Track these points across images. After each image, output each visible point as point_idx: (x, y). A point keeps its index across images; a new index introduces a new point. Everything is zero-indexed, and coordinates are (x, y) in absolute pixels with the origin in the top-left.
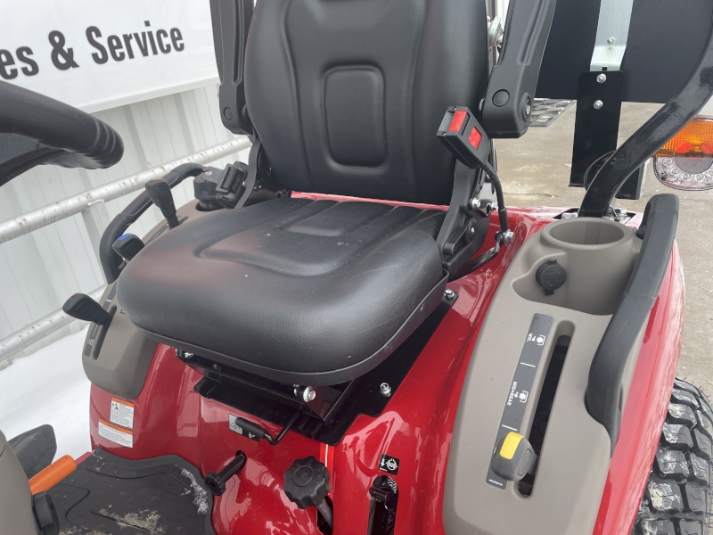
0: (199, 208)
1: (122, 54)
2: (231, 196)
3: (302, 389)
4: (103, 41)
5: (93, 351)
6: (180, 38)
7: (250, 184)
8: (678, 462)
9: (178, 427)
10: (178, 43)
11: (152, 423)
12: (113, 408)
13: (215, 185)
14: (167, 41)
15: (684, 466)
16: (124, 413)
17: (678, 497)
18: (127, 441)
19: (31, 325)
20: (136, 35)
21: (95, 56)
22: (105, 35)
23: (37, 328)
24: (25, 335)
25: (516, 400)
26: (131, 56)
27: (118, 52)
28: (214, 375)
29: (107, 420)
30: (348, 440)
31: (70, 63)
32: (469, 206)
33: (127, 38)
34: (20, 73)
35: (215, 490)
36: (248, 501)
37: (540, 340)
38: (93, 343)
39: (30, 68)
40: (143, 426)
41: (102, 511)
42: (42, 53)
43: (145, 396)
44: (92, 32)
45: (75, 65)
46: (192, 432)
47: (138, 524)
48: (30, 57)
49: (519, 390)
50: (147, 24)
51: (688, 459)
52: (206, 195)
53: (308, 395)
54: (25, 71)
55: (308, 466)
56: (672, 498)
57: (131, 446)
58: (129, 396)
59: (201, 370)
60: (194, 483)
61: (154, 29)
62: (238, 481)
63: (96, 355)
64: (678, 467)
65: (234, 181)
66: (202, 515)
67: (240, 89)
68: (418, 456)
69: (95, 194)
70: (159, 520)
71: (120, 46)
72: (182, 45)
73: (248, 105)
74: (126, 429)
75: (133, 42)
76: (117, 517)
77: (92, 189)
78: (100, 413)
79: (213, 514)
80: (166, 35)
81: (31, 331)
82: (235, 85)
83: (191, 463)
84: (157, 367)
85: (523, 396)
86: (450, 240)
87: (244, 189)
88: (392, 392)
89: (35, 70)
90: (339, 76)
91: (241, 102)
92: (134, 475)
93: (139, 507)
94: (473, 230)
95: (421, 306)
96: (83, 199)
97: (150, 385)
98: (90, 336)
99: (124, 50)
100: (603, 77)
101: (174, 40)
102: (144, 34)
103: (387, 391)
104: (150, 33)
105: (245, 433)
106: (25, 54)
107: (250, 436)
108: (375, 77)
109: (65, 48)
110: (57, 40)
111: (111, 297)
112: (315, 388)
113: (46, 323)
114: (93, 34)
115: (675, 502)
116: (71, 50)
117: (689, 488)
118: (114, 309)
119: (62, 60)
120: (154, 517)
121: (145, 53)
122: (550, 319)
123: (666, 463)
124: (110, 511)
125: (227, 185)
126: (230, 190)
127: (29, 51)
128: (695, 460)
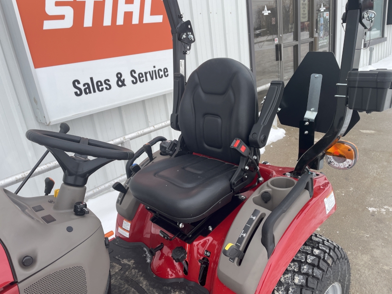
0: (161, 154)
1: (143, 80)
2: (171, 152)
3: (180, 223)
4: (136, 75)
5: (120, 202)
6: (167, 71)
7: (178, 149)
8: (309, 269)
9: (144, 234)
10: (166, 74)
11: (136, 229)
12: (124, 223)
13: (166, 148)
14: (162, 73)
15: (310, 271)
16: (127, 225)
17: (304, 281)
18: (127, 235)
19: (98, 187)
20: (150, 72)
21: (133, 81)
22: (137, 73)
23: (100, 189)
24: (95, 191)
25: (242, 236)
26: (147, 80)
27: (142, 79)
28: (156, 216)
29: (121, 227)
30: (195, 243)
31: (123, 84)
32: (245, 168)
33: (146, 73)
34: (105, 89)
35: (153, 254)
36: (163, 260)
37: (254, 218)
38: (120, 199)
39: (108, 87)
40: (133, 230)
41: (117, 257)
42: (113, 81)
43: (134, 220)
44: (133, 72)
45: (125, 85)
46: (148, 236)
47: (127, 262)
48: (109, 83)
49: (244, 233)
50: (154, 67)
51: (313, 269)
52: (163, 150)
53: (181, 225)
54: (106, 88)
55: (180, 249)
56: (302, 281)
57: (128, 237)
58: (129, 219)
59: (153, 214)
60: (147, 253)
61: (157, 69)
62: (160, 253)
63: (121, 204)
64: (308, 271)
65: (173, 147)
66: (148, 263)
67: (177, 116)
68: (216, 252)
69: (127, 137)
70: (134, 263)
71: (143, 77)
72: (168, 75)
73: (179, 123)
74: (127, 231)
75: (148, 75)
76: (121, 260)
77: (126, 134)
78: (119, 224)
79: (151, 264)
80: (161, 71)
81: (97, 190)
82: (176, 115)
83: (147, 246)
84: (140, 210)
85: (244, 235)
86: (235, 180)
87: (175, 150)
88: (212, 229)
89: (110, 87)
90: (208, 118)
91: (177, 121)
92: (128, 247)
93: (128, 258)
94: (246, 177)
95: (220, 201)
96: (122, 139)
97: (137, 216)
98: (119, 197)
99: (144, 78)
100: (307, 123)
101: (165, 72)
102: (152, 71)
103: (211, 229)
104: (155, 71)
105: (164, 237)
106: (107, 82)
107: (166, 238)
108: (219, 120)
109: (122, 79)
110: (119, 76)
111: (128, 183)
112: (184, 224)
113: (103, 187)
114: (133, 73)
115: (303, 282)
116: (124, 80)
117: (310, 279)
118: (128, 188)
119: (120, 83)
120: (133, 261)
121: (152, 79)
122: (259, 212)
123: (304, 269)
124: (119, 257)
125: (170, 148)
126: (171, 150)
127: (109, 81)
128: (316, 270)
